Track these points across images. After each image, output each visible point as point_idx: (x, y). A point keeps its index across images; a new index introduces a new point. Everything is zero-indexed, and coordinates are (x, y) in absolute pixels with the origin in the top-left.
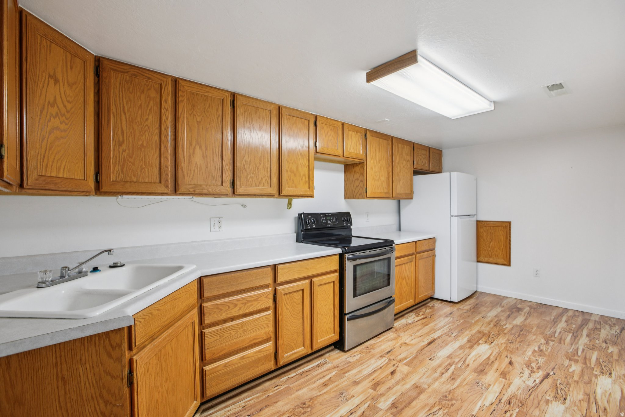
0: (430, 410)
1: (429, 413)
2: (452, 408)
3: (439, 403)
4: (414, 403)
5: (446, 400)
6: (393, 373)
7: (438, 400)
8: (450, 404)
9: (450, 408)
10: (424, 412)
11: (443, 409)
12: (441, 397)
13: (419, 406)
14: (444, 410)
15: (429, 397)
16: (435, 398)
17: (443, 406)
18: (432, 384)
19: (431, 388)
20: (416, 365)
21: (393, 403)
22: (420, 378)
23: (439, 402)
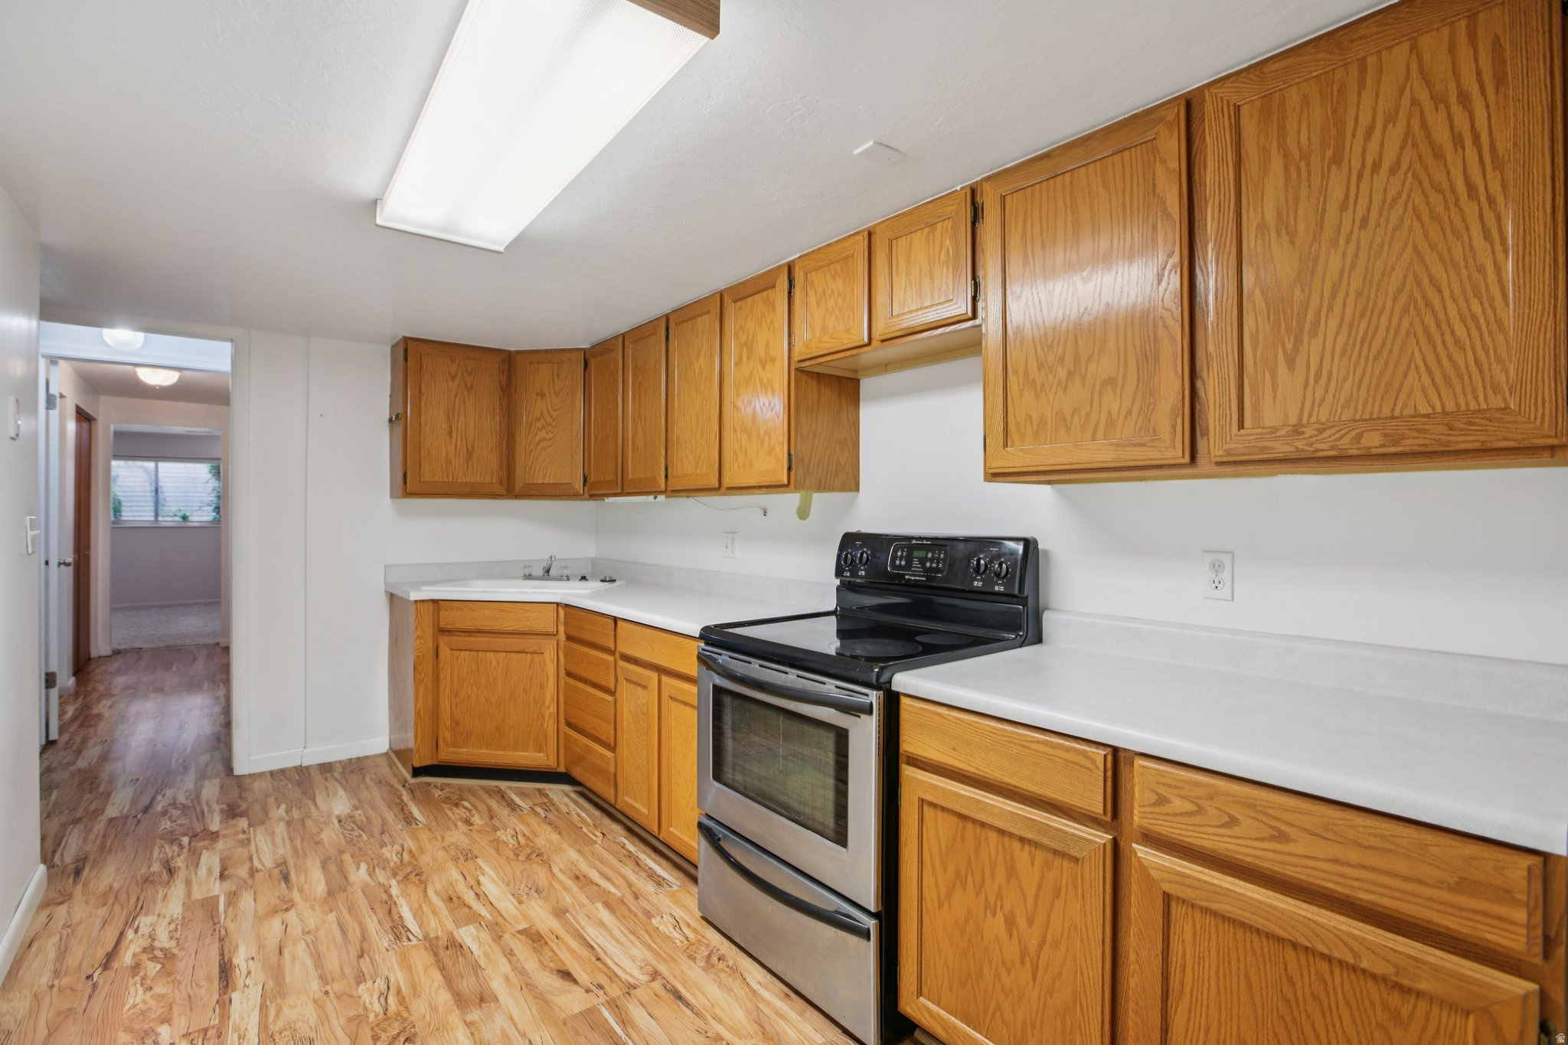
0: (399, 992)
1: (392, 988)
2: (370, 1033)
3: (401, 1016)
4: (437, 976)
5: (398, 1034)
6: (566, 975)
7: (412, 1018)
8: (383, 1036)
9: (372, 1029)
10: (402, 983)
11: (381, 1016)
12: (417, 1030)
13: (423, 980)
14: (377, 1015)
15: (433, 1008)
16: (424, 1017)
17: (387, 1019)
18: (472, 1034)
19: (461, 1026)
20: (577, 1033)
21: (464, 947)
22: (512, 1019)
23: (405, 1020)
